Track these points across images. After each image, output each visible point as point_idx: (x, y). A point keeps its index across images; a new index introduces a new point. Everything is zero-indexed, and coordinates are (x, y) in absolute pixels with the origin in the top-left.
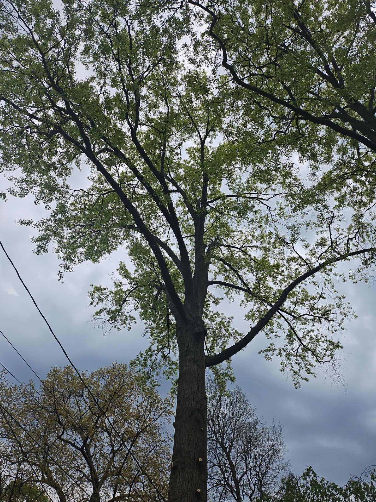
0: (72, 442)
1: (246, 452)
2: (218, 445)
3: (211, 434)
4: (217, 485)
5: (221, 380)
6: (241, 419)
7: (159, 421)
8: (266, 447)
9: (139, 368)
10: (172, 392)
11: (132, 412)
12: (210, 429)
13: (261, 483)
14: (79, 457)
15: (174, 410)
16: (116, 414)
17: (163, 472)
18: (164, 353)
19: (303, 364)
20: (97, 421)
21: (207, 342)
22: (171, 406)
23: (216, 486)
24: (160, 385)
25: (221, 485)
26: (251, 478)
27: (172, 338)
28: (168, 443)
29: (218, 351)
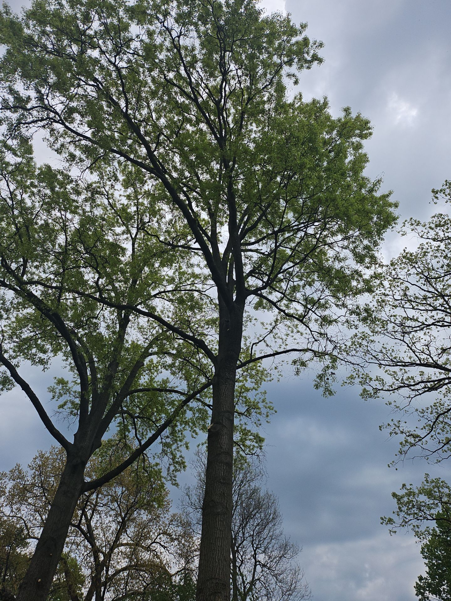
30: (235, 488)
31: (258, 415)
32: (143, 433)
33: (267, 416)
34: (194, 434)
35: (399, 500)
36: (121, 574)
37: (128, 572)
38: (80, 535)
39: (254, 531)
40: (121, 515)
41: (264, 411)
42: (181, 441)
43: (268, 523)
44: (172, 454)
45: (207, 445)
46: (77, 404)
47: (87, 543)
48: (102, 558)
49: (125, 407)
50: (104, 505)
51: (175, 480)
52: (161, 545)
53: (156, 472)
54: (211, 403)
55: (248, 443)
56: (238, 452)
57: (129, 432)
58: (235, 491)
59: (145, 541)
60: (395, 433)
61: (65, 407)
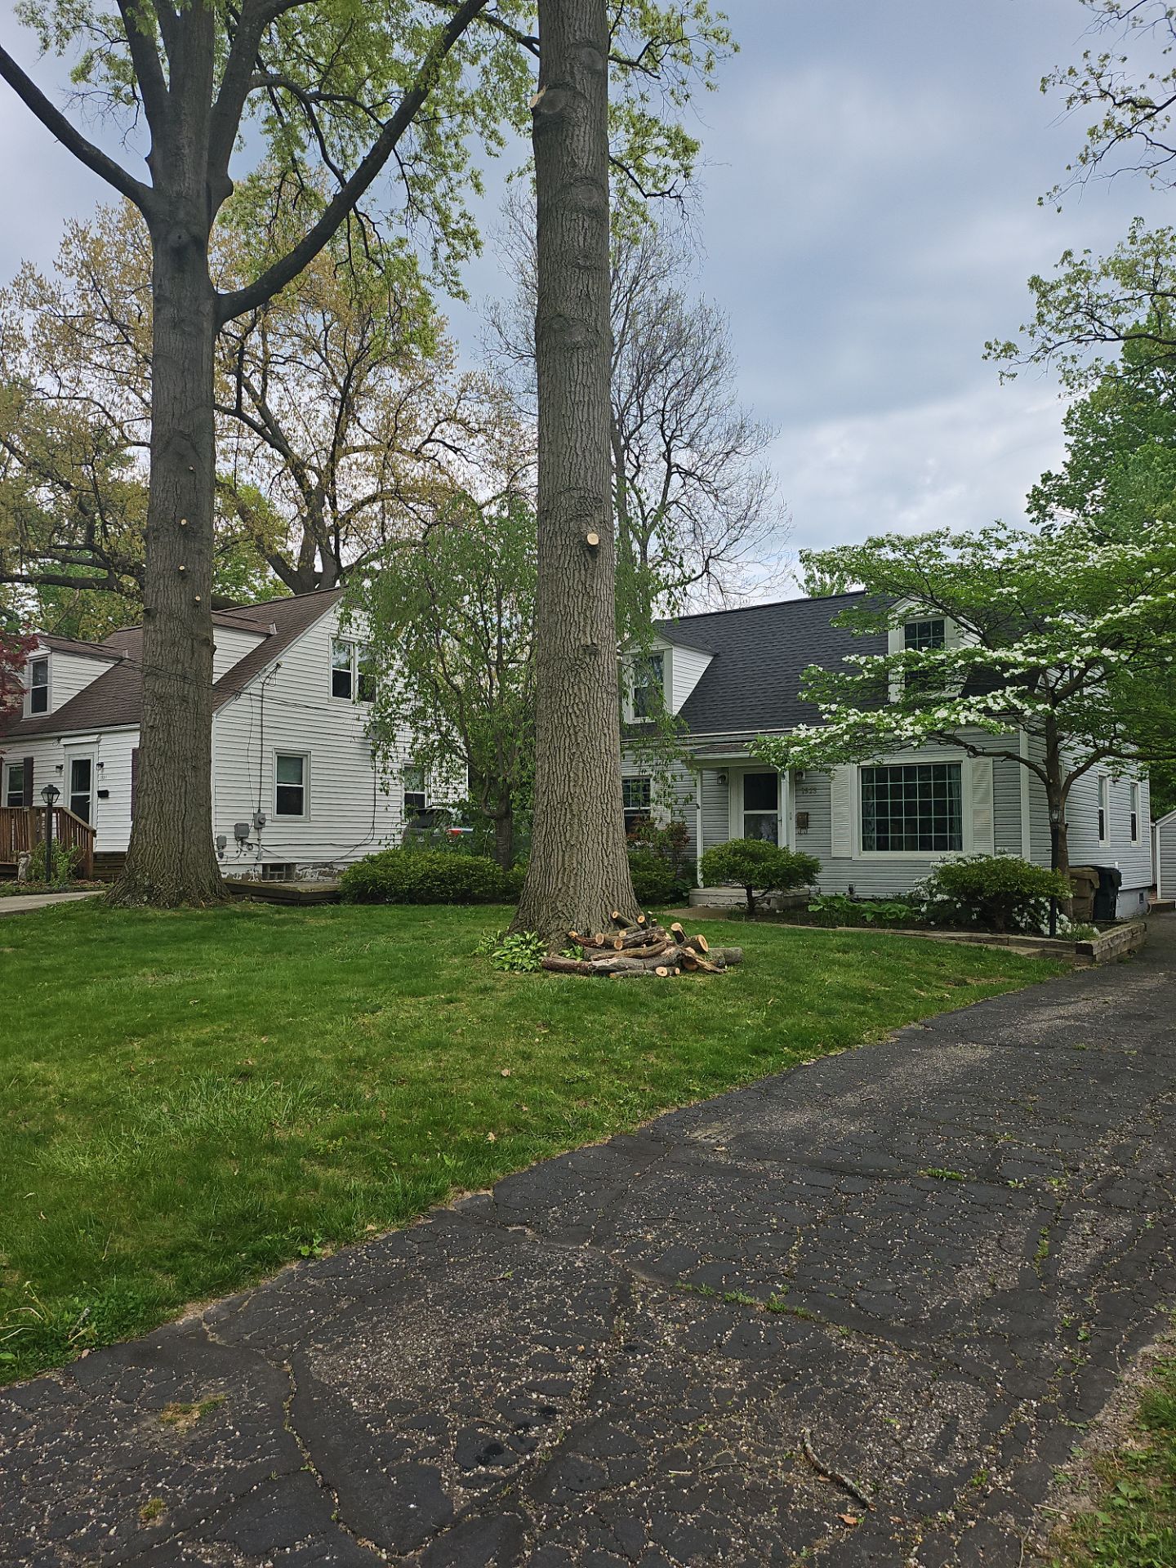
30: (617, 297)
31: (681, 66)
32: (343, 151)
33: (709, 66)
34: (493, 144)
35: (1044, 295)
36: (366, 508)
37: (380, 504)
38: (250, 434)
39: (665, 401)
40: (335, 382)
41: (698, 48)
42: (457, 167)
43: (700, 381)
44: (438, 209)
45: (533, 174)
46: (124, 63)
47: (270, 450)
48: (314, 480)
49: (273, 62)
50: (287, 360)
51: (457, 284)
52: (445, 445)
53: (403, 263)
54: (535, 34)
55: (650, 160)
56: (623, 192)
57: (304, 148)
58: (617, 306)
59: (405, 438)
60: (1083, 97)
61: (92, 76)
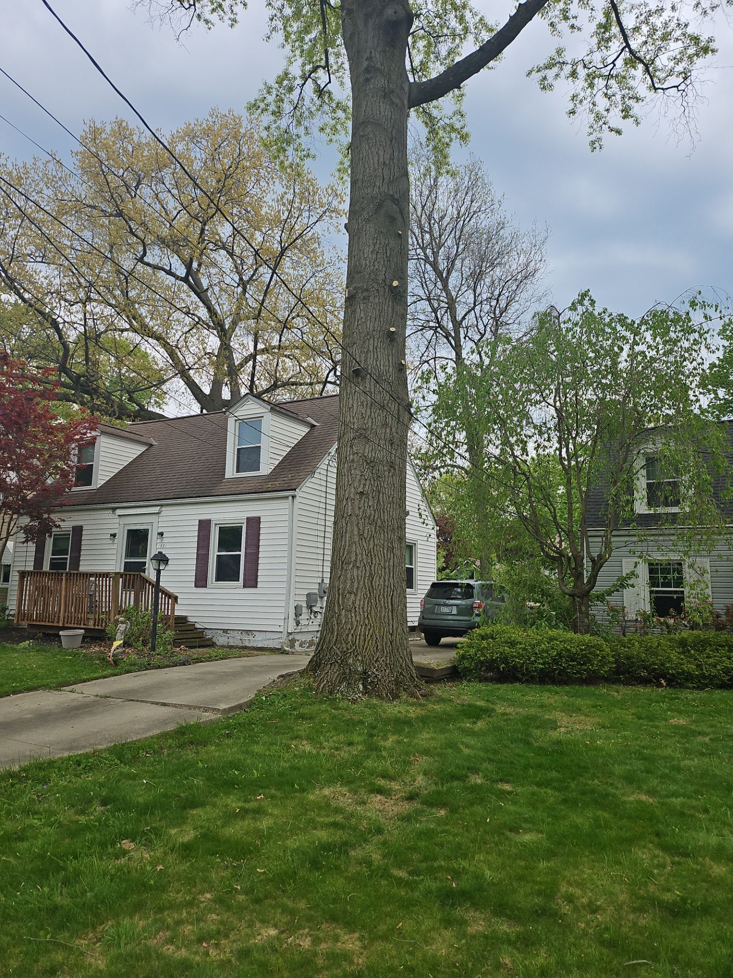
0: (165, 267)
1: (477, 277)
2: (428, 266)
3: (416, 249)
4: (424, 328)
5: (440, 140)
6: (473, 220)
7: (318, 228)
8: (514, 267)
9: (267, 119)
10: (339, 170)
11: (267, 213)
12: (415, 240)
13: (497, 323)
14: (184, 292)
15: (346, 206)
16: (236, 218)
17: (332, 313)
18: (319, 82)
19: (618, 97)
20: (203, 230)
21: (414, 52)
22: (339, 199)
23: (422, 330)
24: (314, 157)
25: (431, 328)
26: (481, 317)
27: (332, 43)
28: (338, 266)
29: (436, 70)
